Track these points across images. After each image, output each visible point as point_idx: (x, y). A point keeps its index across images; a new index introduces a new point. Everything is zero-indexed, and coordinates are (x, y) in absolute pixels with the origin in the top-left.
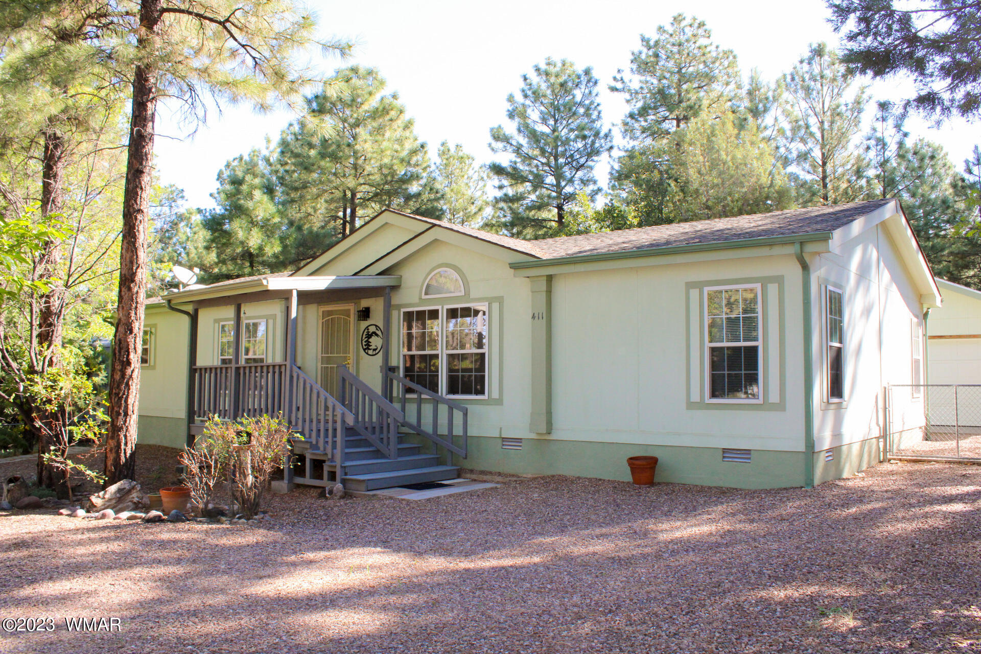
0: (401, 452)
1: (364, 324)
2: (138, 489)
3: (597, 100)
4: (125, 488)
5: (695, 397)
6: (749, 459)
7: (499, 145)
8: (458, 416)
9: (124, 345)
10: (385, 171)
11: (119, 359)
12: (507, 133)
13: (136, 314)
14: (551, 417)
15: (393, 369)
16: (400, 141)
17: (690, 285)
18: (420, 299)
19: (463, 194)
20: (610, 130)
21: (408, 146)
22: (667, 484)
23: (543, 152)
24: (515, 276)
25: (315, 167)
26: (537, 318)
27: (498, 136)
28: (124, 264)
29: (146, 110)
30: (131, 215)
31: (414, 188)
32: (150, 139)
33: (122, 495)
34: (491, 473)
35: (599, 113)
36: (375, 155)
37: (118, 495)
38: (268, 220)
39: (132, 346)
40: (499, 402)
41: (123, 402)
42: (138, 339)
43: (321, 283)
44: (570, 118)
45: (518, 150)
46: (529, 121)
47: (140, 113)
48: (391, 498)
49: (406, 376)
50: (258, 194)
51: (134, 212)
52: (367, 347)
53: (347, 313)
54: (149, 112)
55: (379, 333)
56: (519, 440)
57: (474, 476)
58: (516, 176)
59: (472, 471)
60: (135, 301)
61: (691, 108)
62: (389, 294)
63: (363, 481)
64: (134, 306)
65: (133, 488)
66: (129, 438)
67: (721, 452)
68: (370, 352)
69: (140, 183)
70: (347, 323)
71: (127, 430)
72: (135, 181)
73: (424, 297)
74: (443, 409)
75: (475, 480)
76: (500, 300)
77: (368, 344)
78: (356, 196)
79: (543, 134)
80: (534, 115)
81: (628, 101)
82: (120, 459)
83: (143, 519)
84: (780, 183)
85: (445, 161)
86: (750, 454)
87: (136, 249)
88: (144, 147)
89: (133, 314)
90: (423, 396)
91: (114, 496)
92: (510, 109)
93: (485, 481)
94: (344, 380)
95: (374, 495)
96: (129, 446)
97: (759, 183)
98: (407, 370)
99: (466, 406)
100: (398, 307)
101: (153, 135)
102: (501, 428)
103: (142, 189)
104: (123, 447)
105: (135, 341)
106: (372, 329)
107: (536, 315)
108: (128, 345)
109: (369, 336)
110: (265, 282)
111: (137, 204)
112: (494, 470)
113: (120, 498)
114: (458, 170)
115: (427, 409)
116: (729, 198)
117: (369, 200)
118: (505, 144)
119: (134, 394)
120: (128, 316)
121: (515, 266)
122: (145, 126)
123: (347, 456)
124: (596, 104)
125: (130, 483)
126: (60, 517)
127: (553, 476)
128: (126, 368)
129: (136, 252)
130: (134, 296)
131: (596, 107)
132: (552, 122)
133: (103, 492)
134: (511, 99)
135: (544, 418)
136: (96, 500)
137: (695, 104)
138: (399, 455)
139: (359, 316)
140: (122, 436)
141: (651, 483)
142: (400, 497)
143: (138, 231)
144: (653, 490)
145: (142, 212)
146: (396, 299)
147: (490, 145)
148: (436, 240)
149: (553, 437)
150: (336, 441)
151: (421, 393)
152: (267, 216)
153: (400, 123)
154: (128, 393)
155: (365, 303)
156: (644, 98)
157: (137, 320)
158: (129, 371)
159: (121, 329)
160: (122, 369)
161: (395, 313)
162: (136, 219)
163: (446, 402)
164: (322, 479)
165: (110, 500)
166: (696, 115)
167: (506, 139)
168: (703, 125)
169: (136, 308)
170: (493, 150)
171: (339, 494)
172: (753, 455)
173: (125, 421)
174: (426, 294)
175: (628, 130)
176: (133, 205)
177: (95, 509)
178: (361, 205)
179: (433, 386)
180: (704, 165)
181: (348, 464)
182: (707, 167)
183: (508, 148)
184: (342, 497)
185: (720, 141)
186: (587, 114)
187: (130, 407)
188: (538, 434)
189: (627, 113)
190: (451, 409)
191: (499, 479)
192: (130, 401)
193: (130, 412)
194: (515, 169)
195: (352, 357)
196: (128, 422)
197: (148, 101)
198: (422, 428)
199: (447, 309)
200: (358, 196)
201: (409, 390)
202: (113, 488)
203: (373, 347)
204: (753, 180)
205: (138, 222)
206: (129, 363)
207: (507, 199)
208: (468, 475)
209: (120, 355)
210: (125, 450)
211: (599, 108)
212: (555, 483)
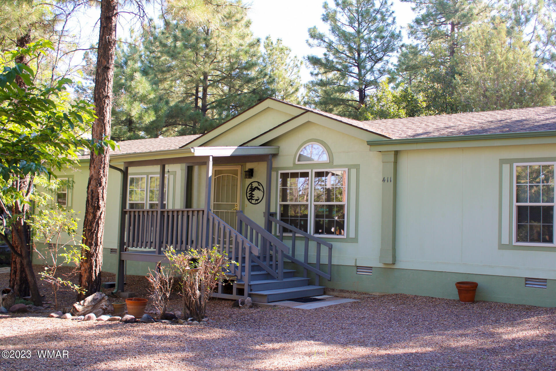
0: (287, 275)
1: (248, 181)
2: (106, 299)
3: (392, 9)
4: (97, 299)
5: (505, 240)
6: (546, 285)
7: (316, 42)
8: (324, 250)
9: (95, 194)
10: (233, 60)
11: (92, 204)
12: (321, 32)
13: (104, 172)
14: (395, 252)
15: (273, 215)
16: (243, 37)
17: (502, 162)
18: (294, 164)
19: (284, 78)
20: (400, 32)
21: (248, 40)
22: (484, 302)
23: (351, 49)
24: (370, 150)
25: (180, 55)
26: (386, 181)
27: (314, 35)
28: (95, 135)
29: (111, 23)
30: (101, 100)
31: (253, 73)
32: (114, 44)
33: (96, 303)
34: (348, 291)
35: (394, 19)
36: (225, 48)
37: (93, 303)
38: (146, 96)
39: (101, 196)
40: (355, 240)
41: (94, 236)
42: (105, 190)
43: (227, 151)
44: (370, 22)
45: (330, 46)
46: (339, 24)
47: (107, 24)
48: (289, 308)
49: (282, 220)
50: (138, 76)
51: (103, 98)
52: (251, 198)
53: (235, 173)
54: (113, 24)
55: (260, 188)
56: (370, 268)
57: (336, 294)
58: (328, 66)
59: (333, 290)
60: (103, 162)
61: (464, 16)
62: (271, 160)
63: (266, 295)
64: (103, 166)
65: (103, 298)
66: (98, 262)
67: (524, 280)
68: (253, 202)
69: (107, 76)
70: (235, 180)
71: (97, 256)
72: (104, 75)
73: (297, 162)
74: (312, 245)
75: (337, 296)
76: (357, 167)
77: (252, 196)
78: (207, 78)
79: (350, 34)
80: (343, 18)
81: (413, 9)
82: (92, 277)
83: (121, 321)
84: (541, 79)
85: (269, 52)
86: (546, 282)
87: (105, 124)
88: (110, 49)
89: (102, 172)
90: (297, 235)
91: (90, 304)
92: (325, 13)
93: (345, 297)
94: (241, 221)
95: (275, 306)
96: (98, 268)
97: (527, 79)
98: (282, 215)
99: (331, 243)
100: (277, 169)
101: (116, 41)
102: (356, 259)
103: (108, 80)
104: (94, 268)
105: (103, 191)
106: (255, 185)
107: (386, 179)
108: (99, 194)
109: (253, 190)
110: (192, 150)
111: (105, 92)
112: (350, 289)
113: (94, 305)
114: (279, 59)
115: (300, 245)
116: (503, 90)
117: (218, 81)
118: (319, 41)
119: (101, 230)
120: (99, 173)
121: (371, 144)
122: (110, 34)
123: (253, 278)
124: (391, 12)
125: (101, 294)
126: (52, 318)
127: (397, 294)
128: (96, 211)
129: (105, 127)
130: (103, 159)
131: (391, 14)
132: (356, 25)
133: (83, 301)
134: (325, 6)
135: (391, 252)
136: (78, 306)
137: (468, 13)
138: (285, 277)
139: (246, 175)
140: (93, 260)
141: (473, 301)
142: (295, 307)
143: (106, 111)
144: (475, 305)
145: (109, 97)
146: (276, 163)
147: (307, 41)
148: (309, 122)
149: (398, 266)
150: (244, 266)
151: (295, 233)
152: (145, 93)
153: (243, 22)
154: (98, 229)
155: (249, 166)
156: (428, 7)
157: (104, 176)
158: (98, 214)
159: (93, 182)
160: (94, 212)
161: (274, 174)
162: (105, 103)
163: (314, 239)
164: (232, 294)
165: (88, 307)
166: (468, 22)
167: (321, 37)
168: (483, 33)
169: (104, 167)
170: (310, 45)
171: (249, 305)
172: (548, 283)
173: (96, 250)
174: (299, 161)
175: (413, 33)
176: (102, 92)
177: (77, 313)
178: (212, 85)
179: (304, 228)
180: (483, 64)
181: (252, 283)
182: (485, 65)
183: (322, 44)
184: (251, 307)
185: (495, 45)
186: (383, 20)
187: (99, 239)
188: (385, 264)
189: (414, 18)
190: (319, 244)
191: (356, 296)
192: (99, 235)
193: (99, 244)
194: (327, 60)
195: (239, 205)
196: (97, 250)
197: (112, 16)
198: (296, 258)
199: (316, 173)
200: (209, 78)
201: (285, 230)
202: (89, 298)
203: (256, 198)
204: (522, 76)
205: (106, 105)
206: (99, 208)
207: (322, 84)
208: (332, 293)
209: (92, 201)
210: (95, 271)
211: (394, 15)
212: (400, 299)
